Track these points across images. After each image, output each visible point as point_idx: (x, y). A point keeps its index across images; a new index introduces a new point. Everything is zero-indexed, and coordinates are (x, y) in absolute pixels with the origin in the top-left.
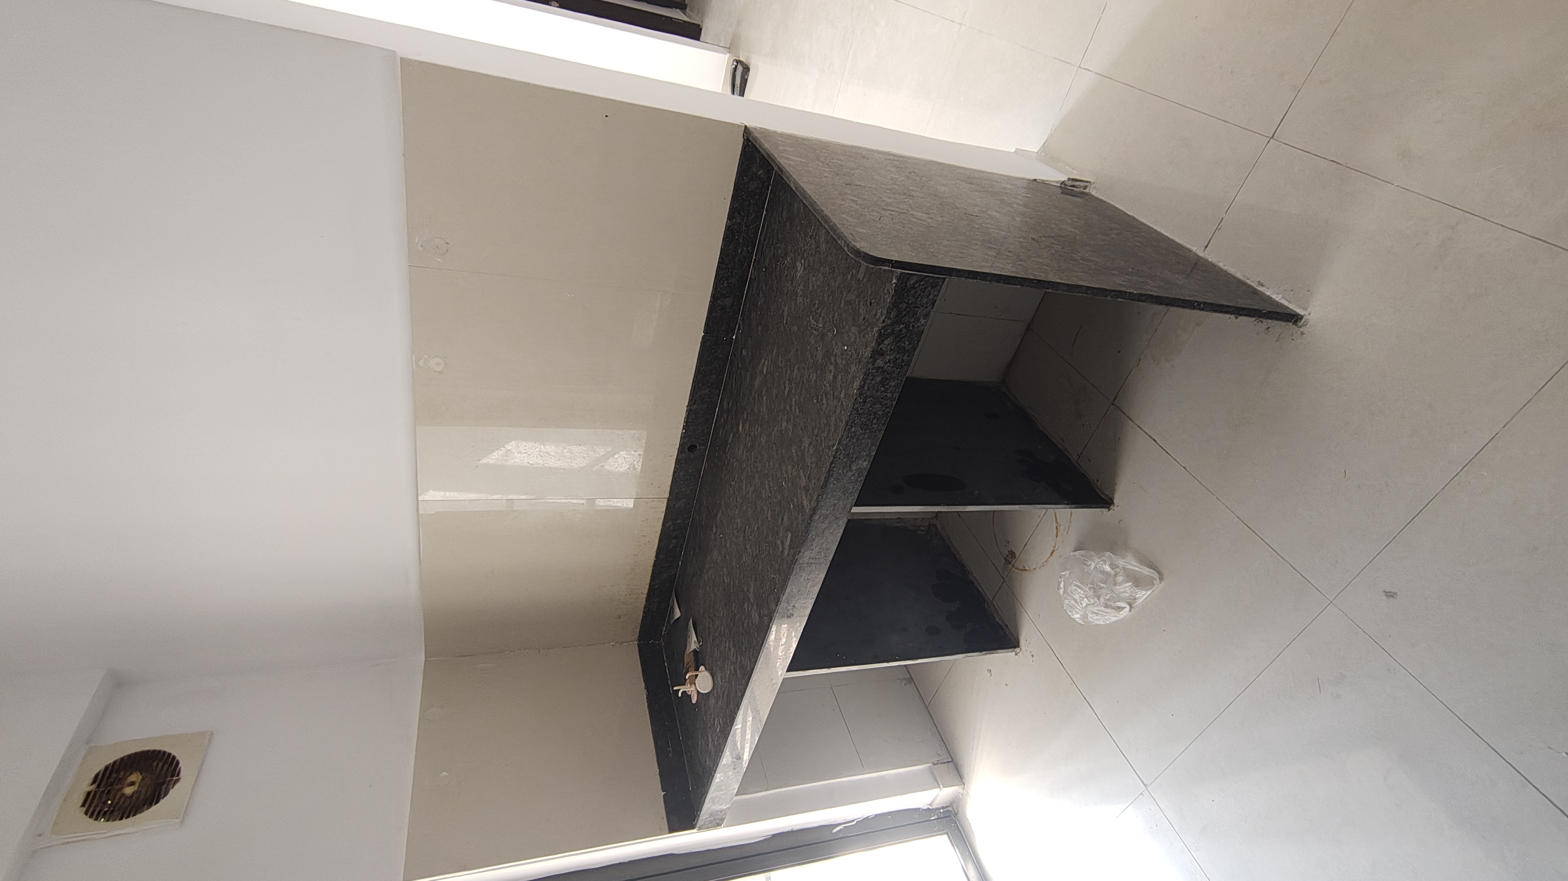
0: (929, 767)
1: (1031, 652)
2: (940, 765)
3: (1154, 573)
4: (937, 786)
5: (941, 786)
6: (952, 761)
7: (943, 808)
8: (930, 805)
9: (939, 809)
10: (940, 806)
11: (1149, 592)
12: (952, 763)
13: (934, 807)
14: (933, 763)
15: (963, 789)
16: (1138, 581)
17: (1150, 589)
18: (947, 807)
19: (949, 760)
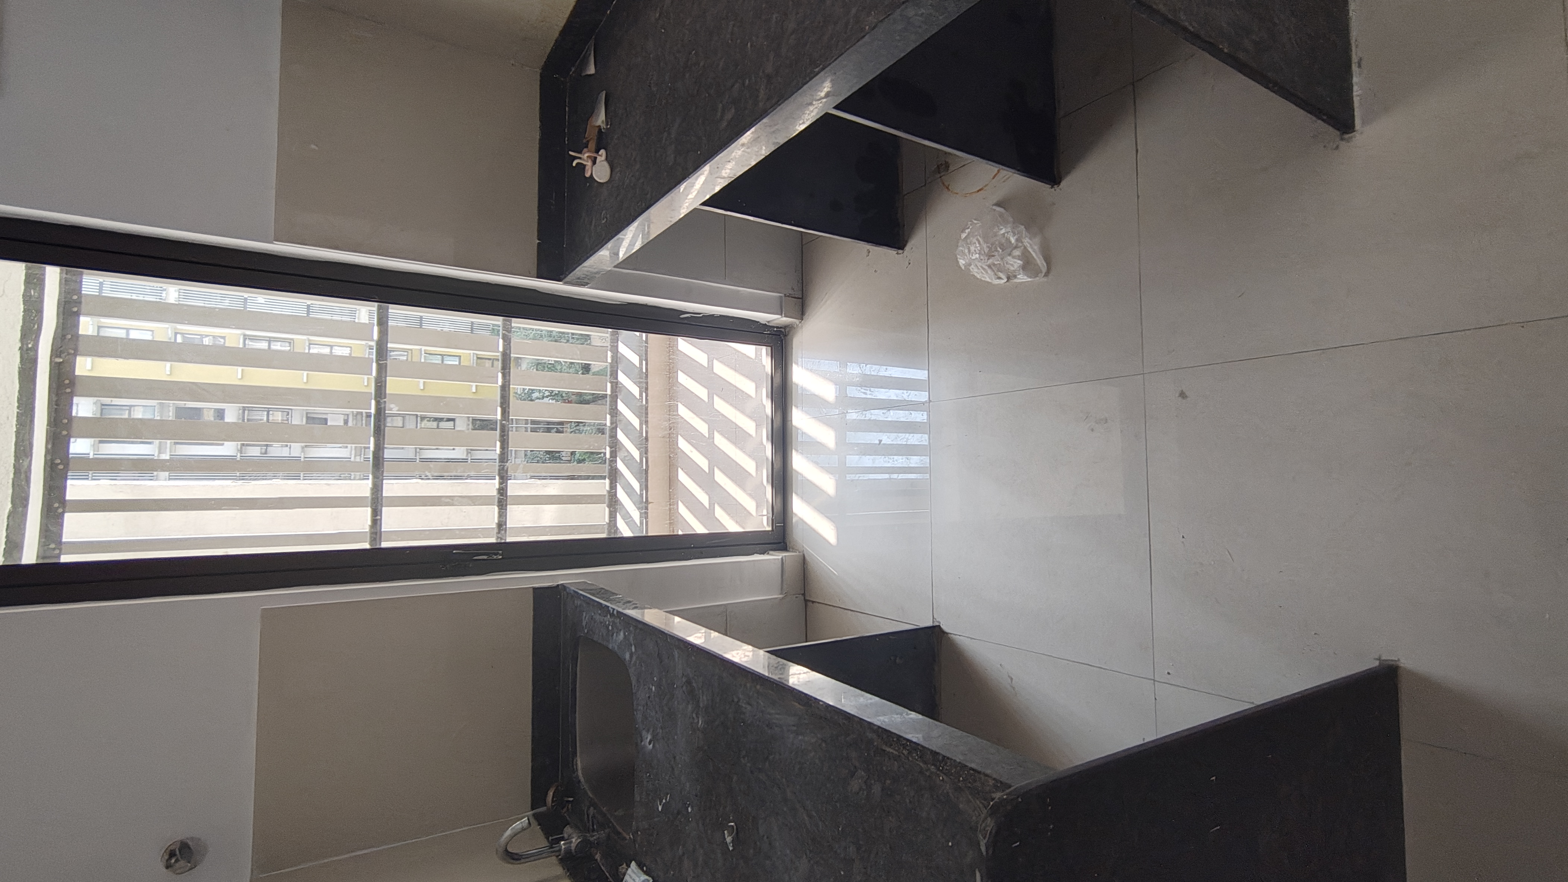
0: (781, 297)
1: (910, 260)
2: (790, 298)
3: (1044, 266)
4: (780, 313)
5: (783, 315)
6: (802, 298)
7: (777, 327)
8: (768, 322)
9: (774, 327)
10: (775, 325)
11: (1029, 280)
12: (801, 300)
13: (770, 324)
14: (785, 295)
15: (800, 322)
16: (1028, 265)
17: (1030, 277)
18: (781, 328)
19: (801, 297)
